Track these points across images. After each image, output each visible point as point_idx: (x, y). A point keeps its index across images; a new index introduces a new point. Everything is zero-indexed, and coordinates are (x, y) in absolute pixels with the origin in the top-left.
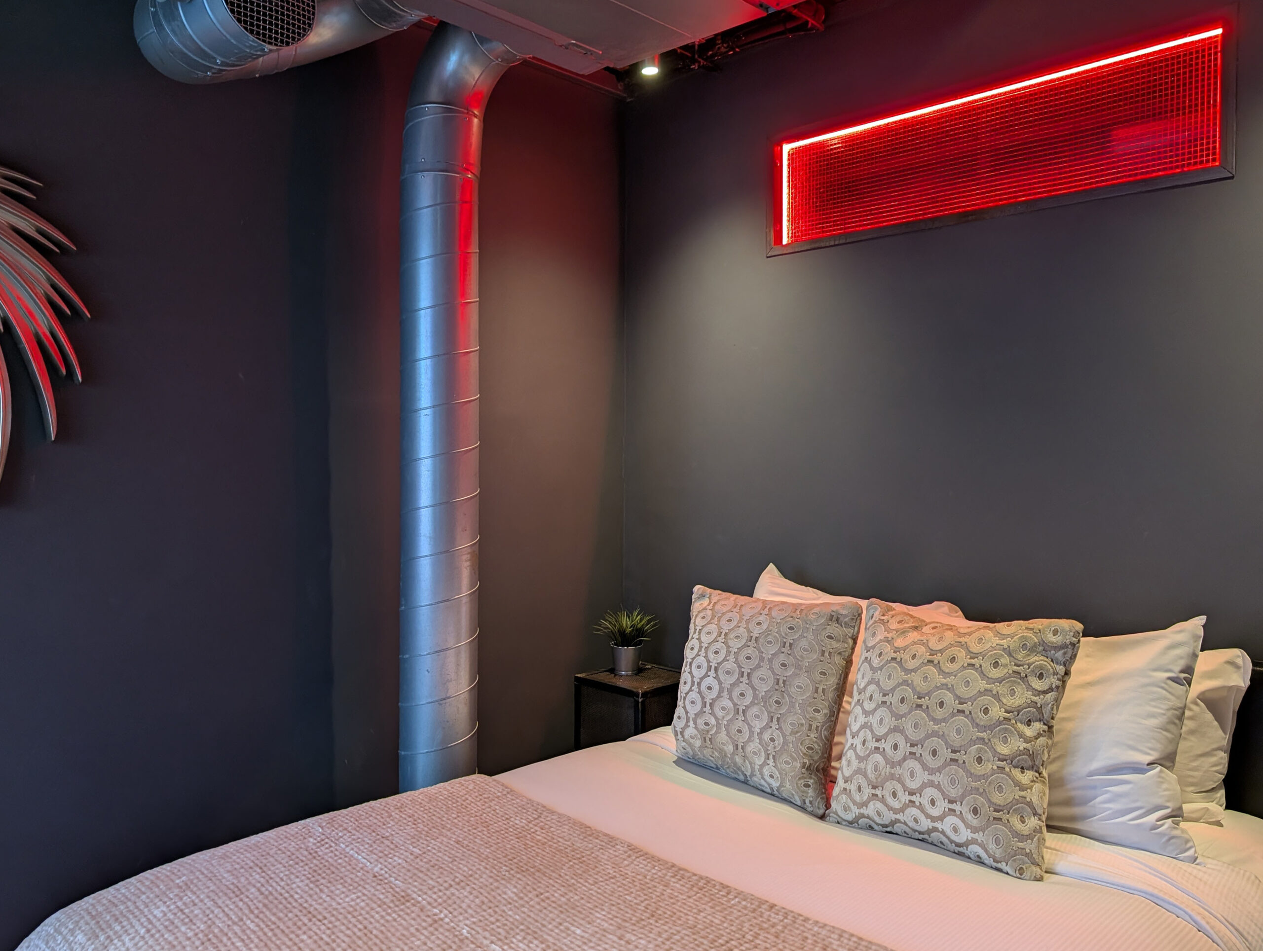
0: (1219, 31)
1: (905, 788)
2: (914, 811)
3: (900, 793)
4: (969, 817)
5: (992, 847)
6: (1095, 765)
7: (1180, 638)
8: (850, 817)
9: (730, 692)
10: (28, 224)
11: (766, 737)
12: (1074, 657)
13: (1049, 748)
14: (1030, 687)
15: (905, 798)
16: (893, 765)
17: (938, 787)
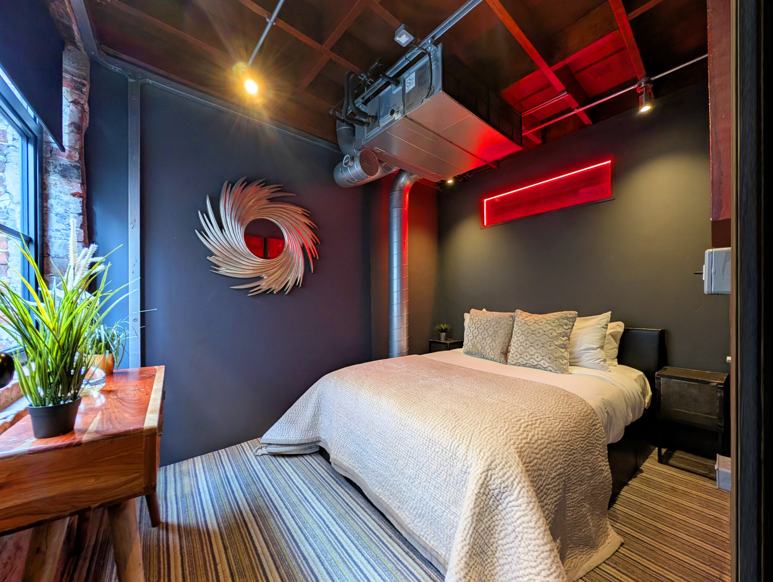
0: (610, 162)
1: (529, 354)
2: (532, 360)
3: (528, 355)
4: (548, 360)
5: (554, 367)
6: (582, 348)
7: (604, 317)
8: (514, 363)
9: (481, 334)
10: (307, 221)
11: (491, 345)
12: (575, 321)
13: (569, 344)
14: (563, 328)
15: (530, 357)
16: (526, 349)
17: (539, 353)
